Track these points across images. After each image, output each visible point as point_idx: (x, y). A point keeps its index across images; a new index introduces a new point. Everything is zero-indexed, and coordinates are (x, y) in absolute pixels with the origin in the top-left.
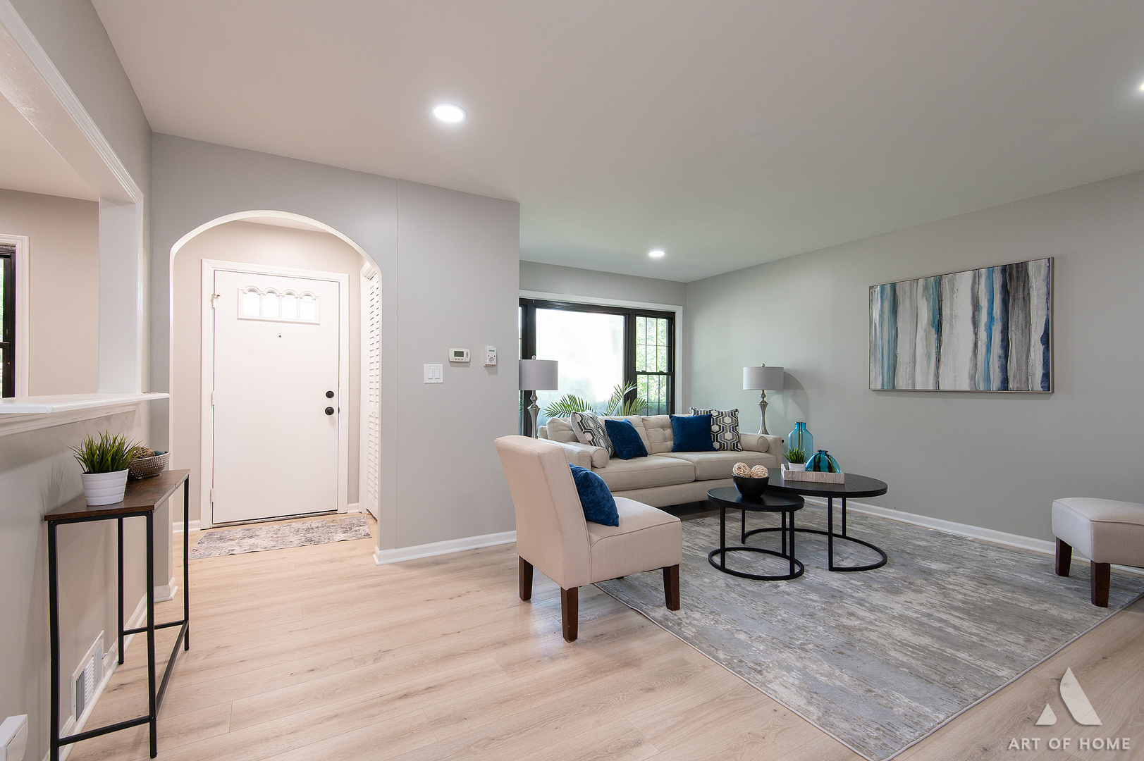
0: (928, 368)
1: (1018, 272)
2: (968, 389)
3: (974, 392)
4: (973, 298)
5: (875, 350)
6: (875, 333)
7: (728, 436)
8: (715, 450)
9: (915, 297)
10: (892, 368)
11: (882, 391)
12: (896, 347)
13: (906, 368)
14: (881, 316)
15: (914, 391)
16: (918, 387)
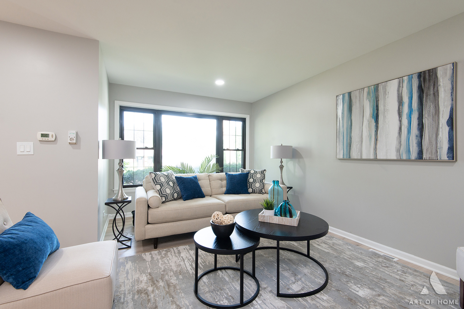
0: (370, 145)
1: (429, 76)
2: (395, 158)
3: (399, 160)
4: (398, 97)
5: (339, 134)
6: (340, 124)
7: (257, 185)
8: (249, 193)
9: (362, 101)
10: (349, 146)
11: (343, 159)
12: (351, 132)
13: (357, 145)
14: (343, 113)
15: (361, 160)
16: (364, 157)
